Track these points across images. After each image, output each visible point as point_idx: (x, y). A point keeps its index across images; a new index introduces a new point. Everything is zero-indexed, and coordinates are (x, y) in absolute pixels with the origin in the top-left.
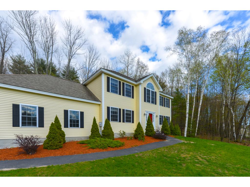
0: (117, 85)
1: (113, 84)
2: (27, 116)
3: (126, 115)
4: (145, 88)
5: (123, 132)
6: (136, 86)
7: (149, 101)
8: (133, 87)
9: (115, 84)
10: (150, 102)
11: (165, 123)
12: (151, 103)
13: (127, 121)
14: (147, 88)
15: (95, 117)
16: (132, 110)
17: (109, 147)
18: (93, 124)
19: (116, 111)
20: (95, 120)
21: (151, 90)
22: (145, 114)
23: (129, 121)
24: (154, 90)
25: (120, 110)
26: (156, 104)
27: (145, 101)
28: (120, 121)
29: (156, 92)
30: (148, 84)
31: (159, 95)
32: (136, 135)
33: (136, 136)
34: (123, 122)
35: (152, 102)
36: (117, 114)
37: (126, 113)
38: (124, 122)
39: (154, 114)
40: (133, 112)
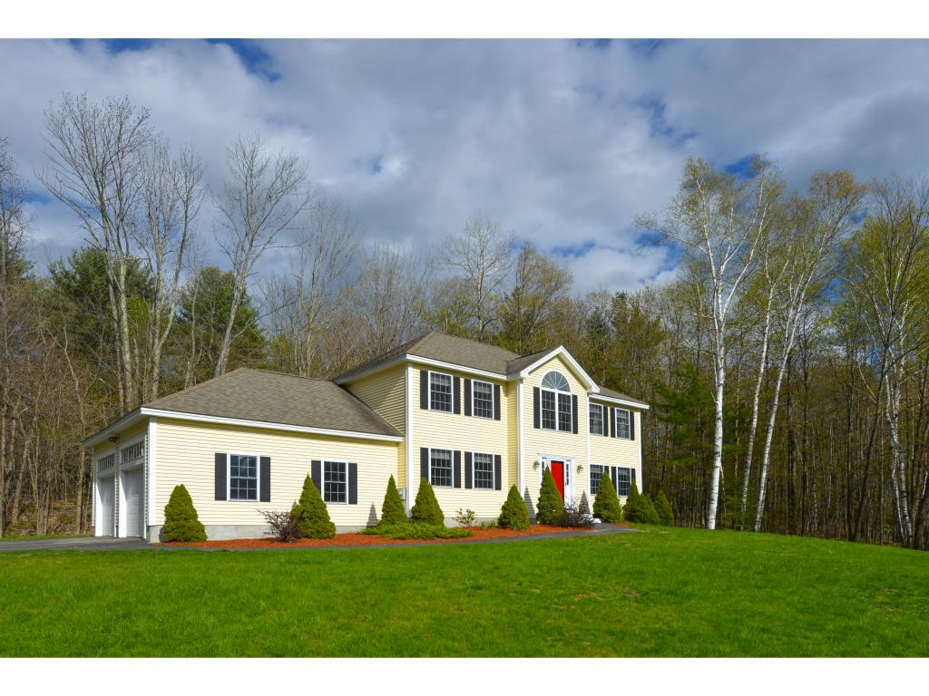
0: (449, 389)
1: (438, 386)
2: (239, 477)
3: (476, 468)
4: (536, 390)
5: (467, 514)
6: (507, 384)
7: (549, 425)
8: (497, 389)
9: (443, 387)
10: (553, 427)
11: (605, 487)
12: (560, 429)
13: (479, 485)
14: (542, 388)
15: (392, 476)
16: (494, 454)
17: (437, 536)
18: (388, 492)
19: (447, 457)
20: (392, 482)
21: (557, 392)
22: (536, 464)
23: (488, 485)
24: (569, 391)
25: (457, 454)
26: (576, 432)
27: (537, 425)
28: (458, 485)
29: (575, 397)
30: (547, 377)
31: (588, 403)
32: (505, 518)
33: (504, 520)
34: (468, 486)
35: (564, 427)
36: (449, 465)
37: (476, 464)
38: (471, 488)
39: (568, 463)
40: (498, 458)
